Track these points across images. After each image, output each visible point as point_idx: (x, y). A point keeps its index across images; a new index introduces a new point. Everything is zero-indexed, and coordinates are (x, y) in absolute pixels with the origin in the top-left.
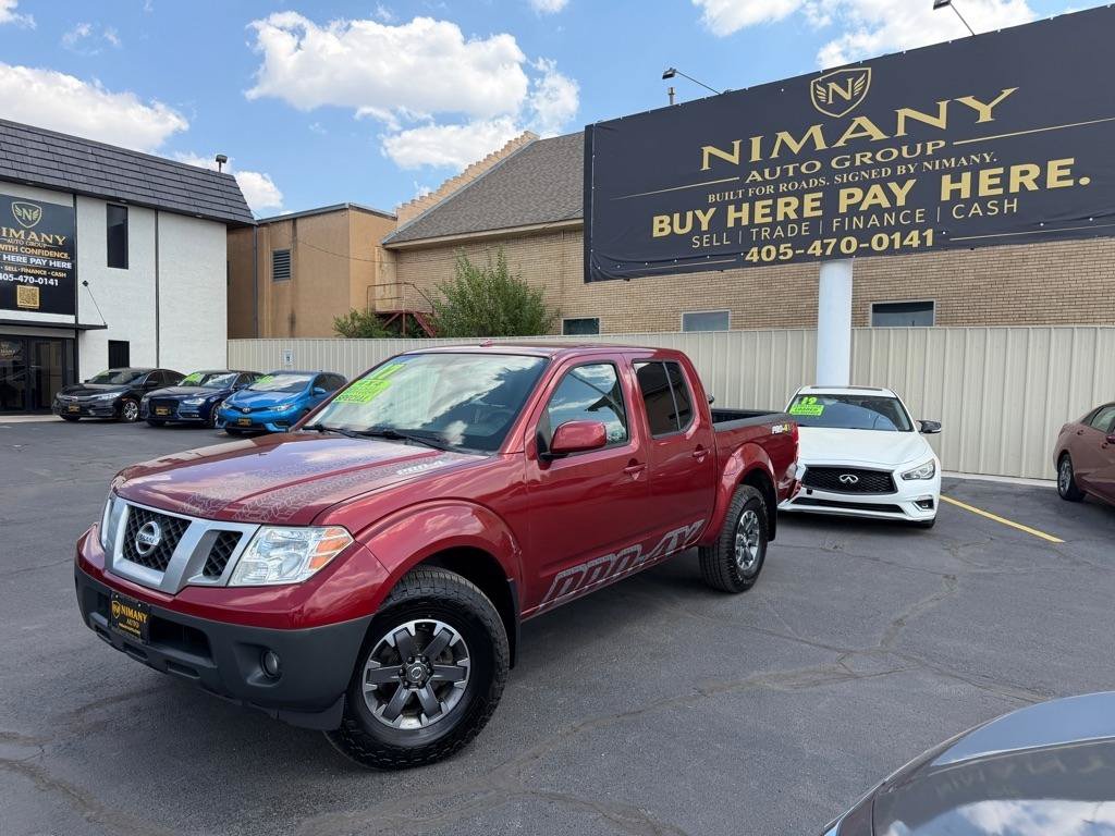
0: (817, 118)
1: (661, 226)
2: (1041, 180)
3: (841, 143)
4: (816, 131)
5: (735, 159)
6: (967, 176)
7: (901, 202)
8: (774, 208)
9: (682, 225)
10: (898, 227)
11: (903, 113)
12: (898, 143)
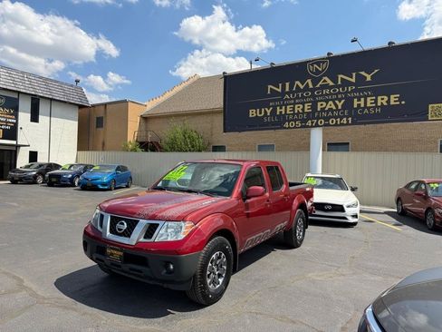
0: (310, 77)
1: (253, 113)
2: (388, 101)
3: (318, 86)
4: (309, 81)
5: (280, 90)
6: (363, 99)
7: (340, 107)
8: (294, 108)
9: (260, 113)
10: (339, 116)
11: (340, 76)
12: (339, 87)
